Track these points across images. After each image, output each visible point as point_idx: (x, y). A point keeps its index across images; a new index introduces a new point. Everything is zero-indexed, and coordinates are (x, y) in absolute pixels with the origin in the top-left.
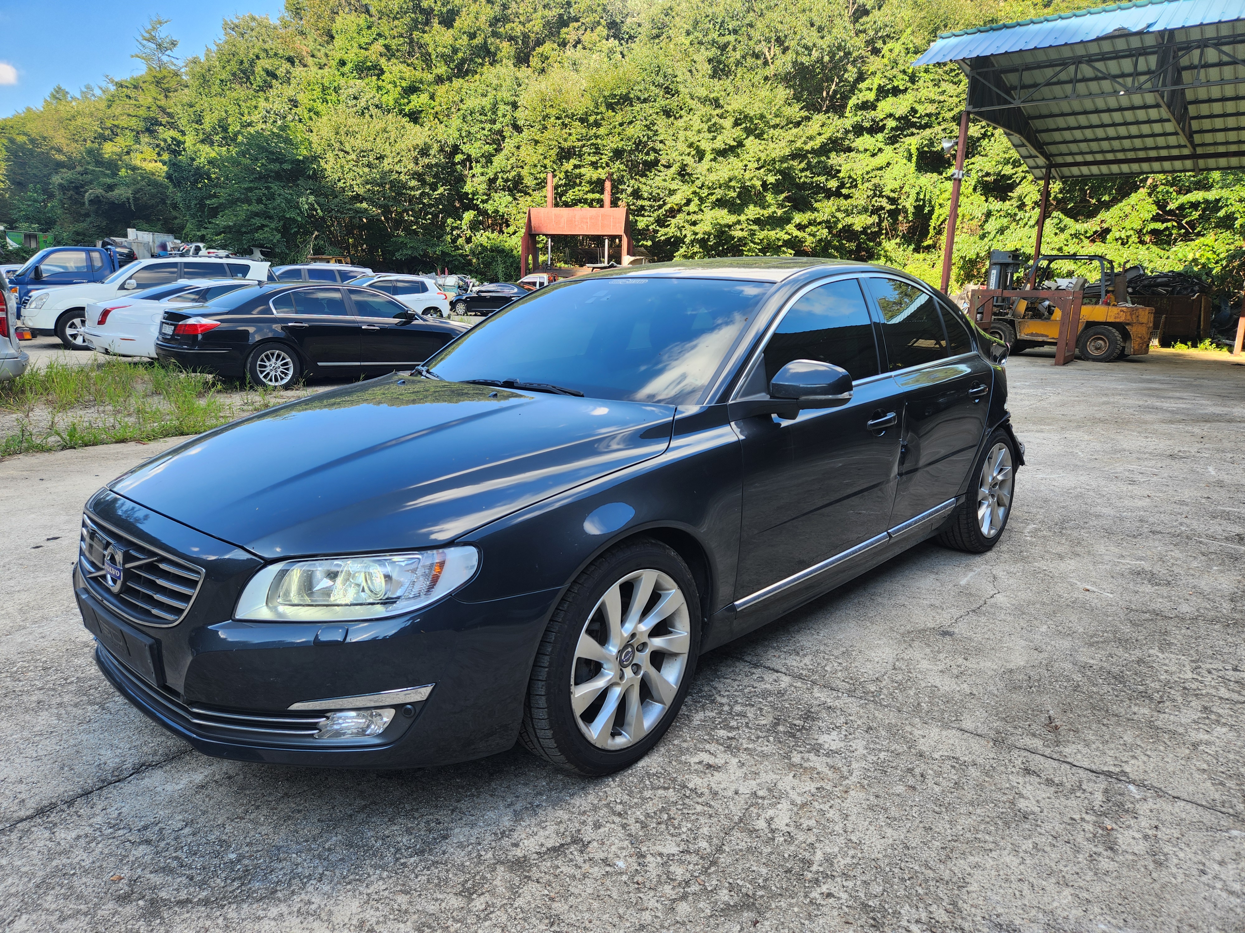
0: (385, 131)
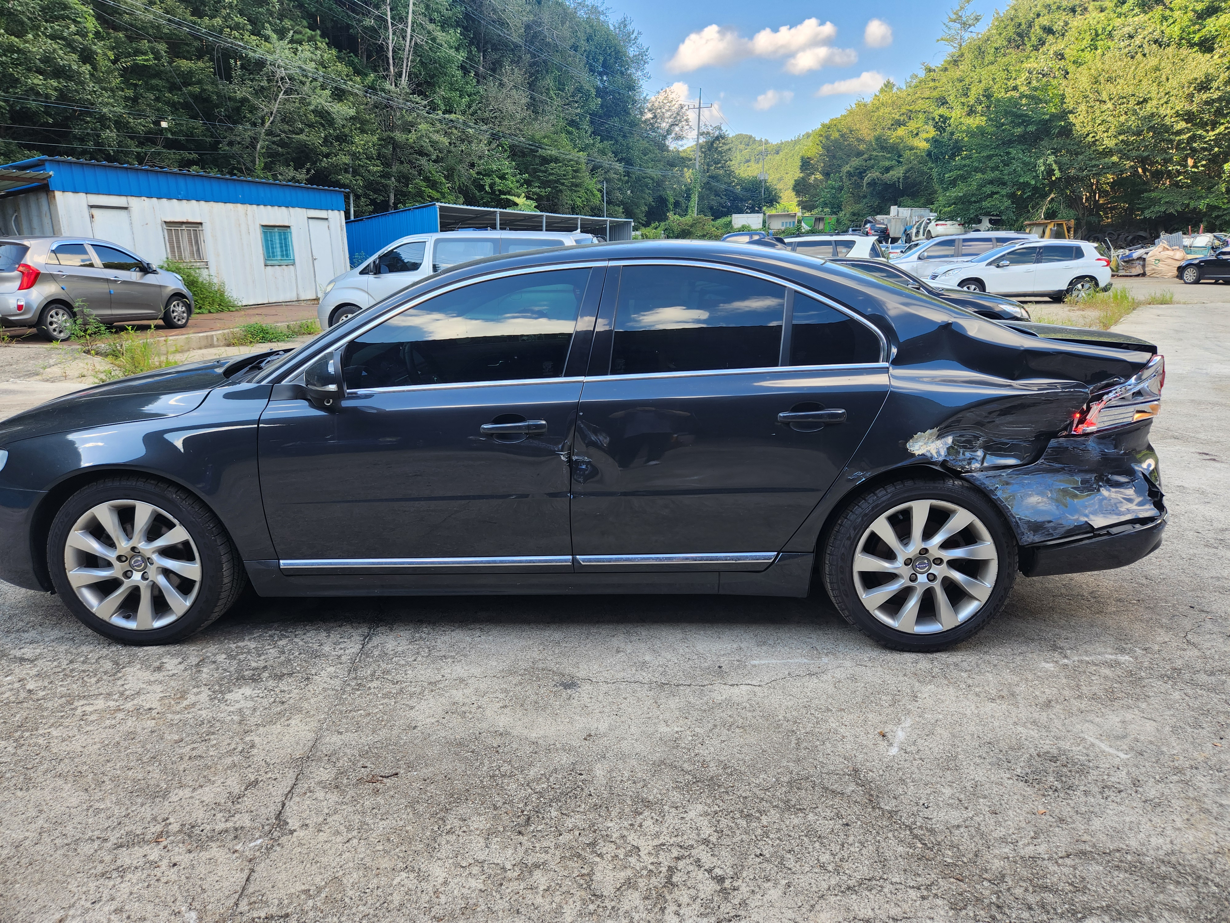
0: (1157, 69)
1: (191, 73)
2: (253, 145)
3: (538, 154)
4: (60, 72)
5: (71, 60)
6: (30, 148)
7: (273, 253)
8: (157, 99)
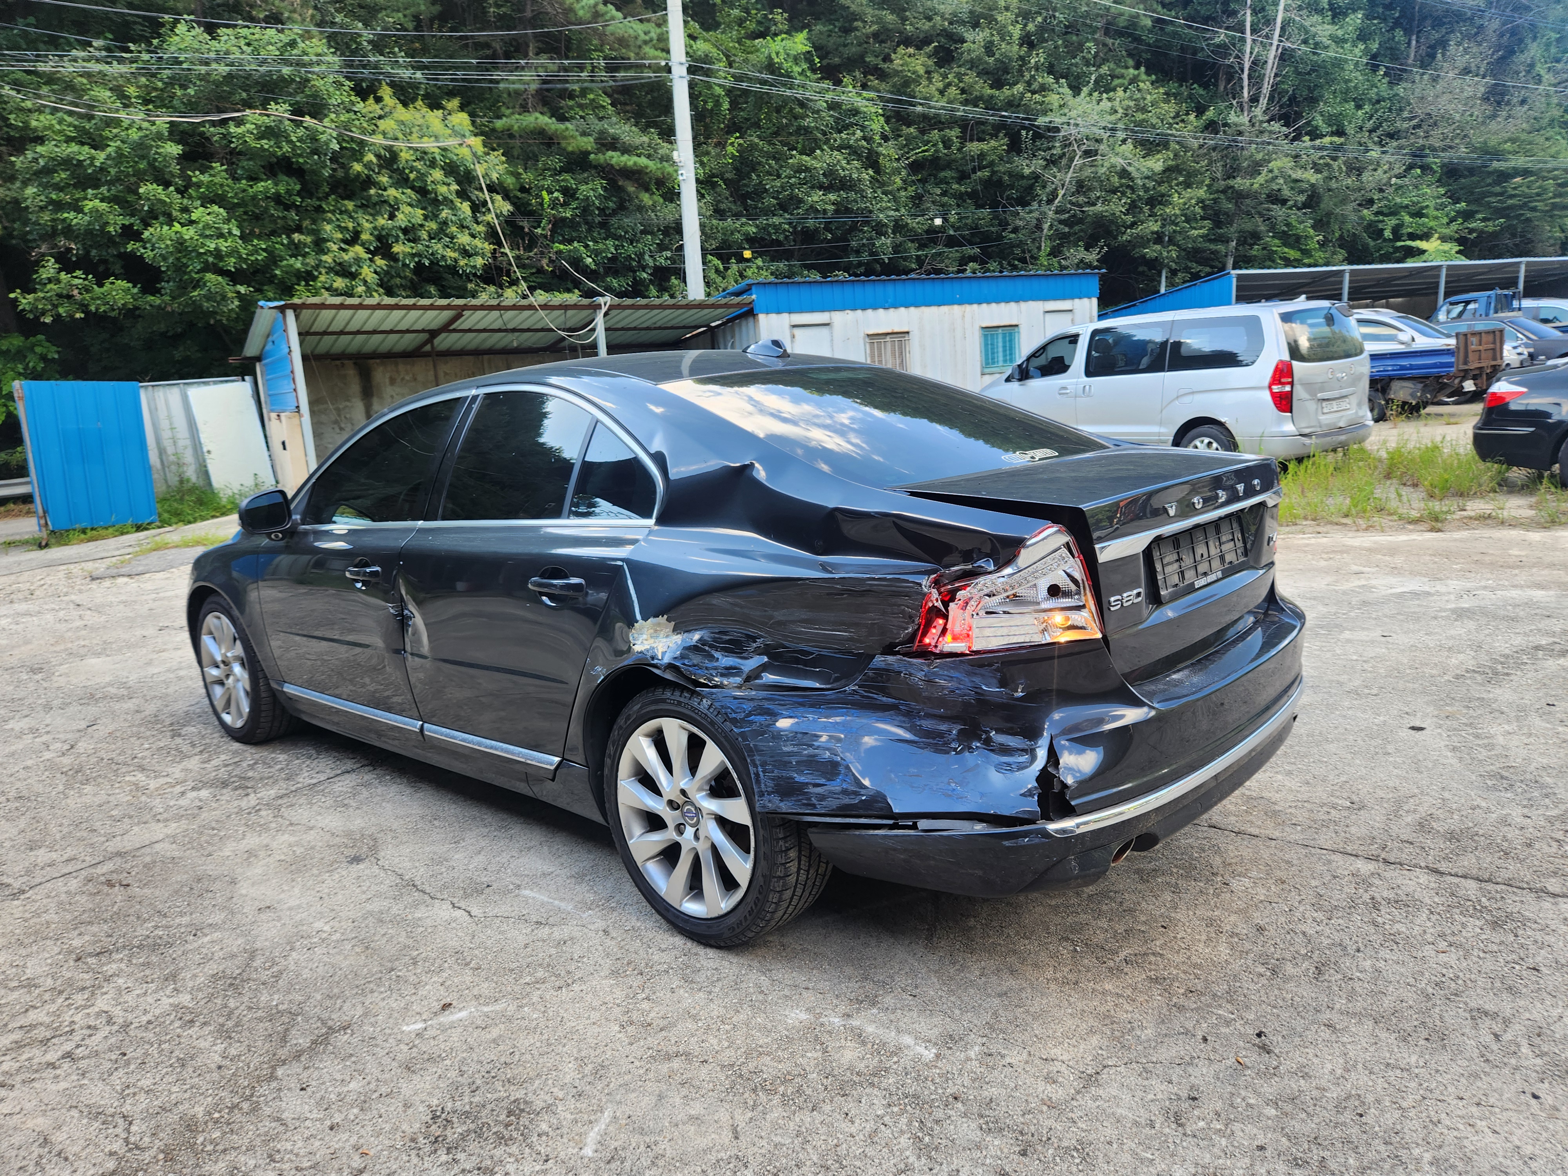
1: (982, 155)
2: (1039, 227)
3: (1490, 169)
4: (846, 184)
5: (853, 169)
6: (809, 267)
7: (993, 359)
8: (944, 194)
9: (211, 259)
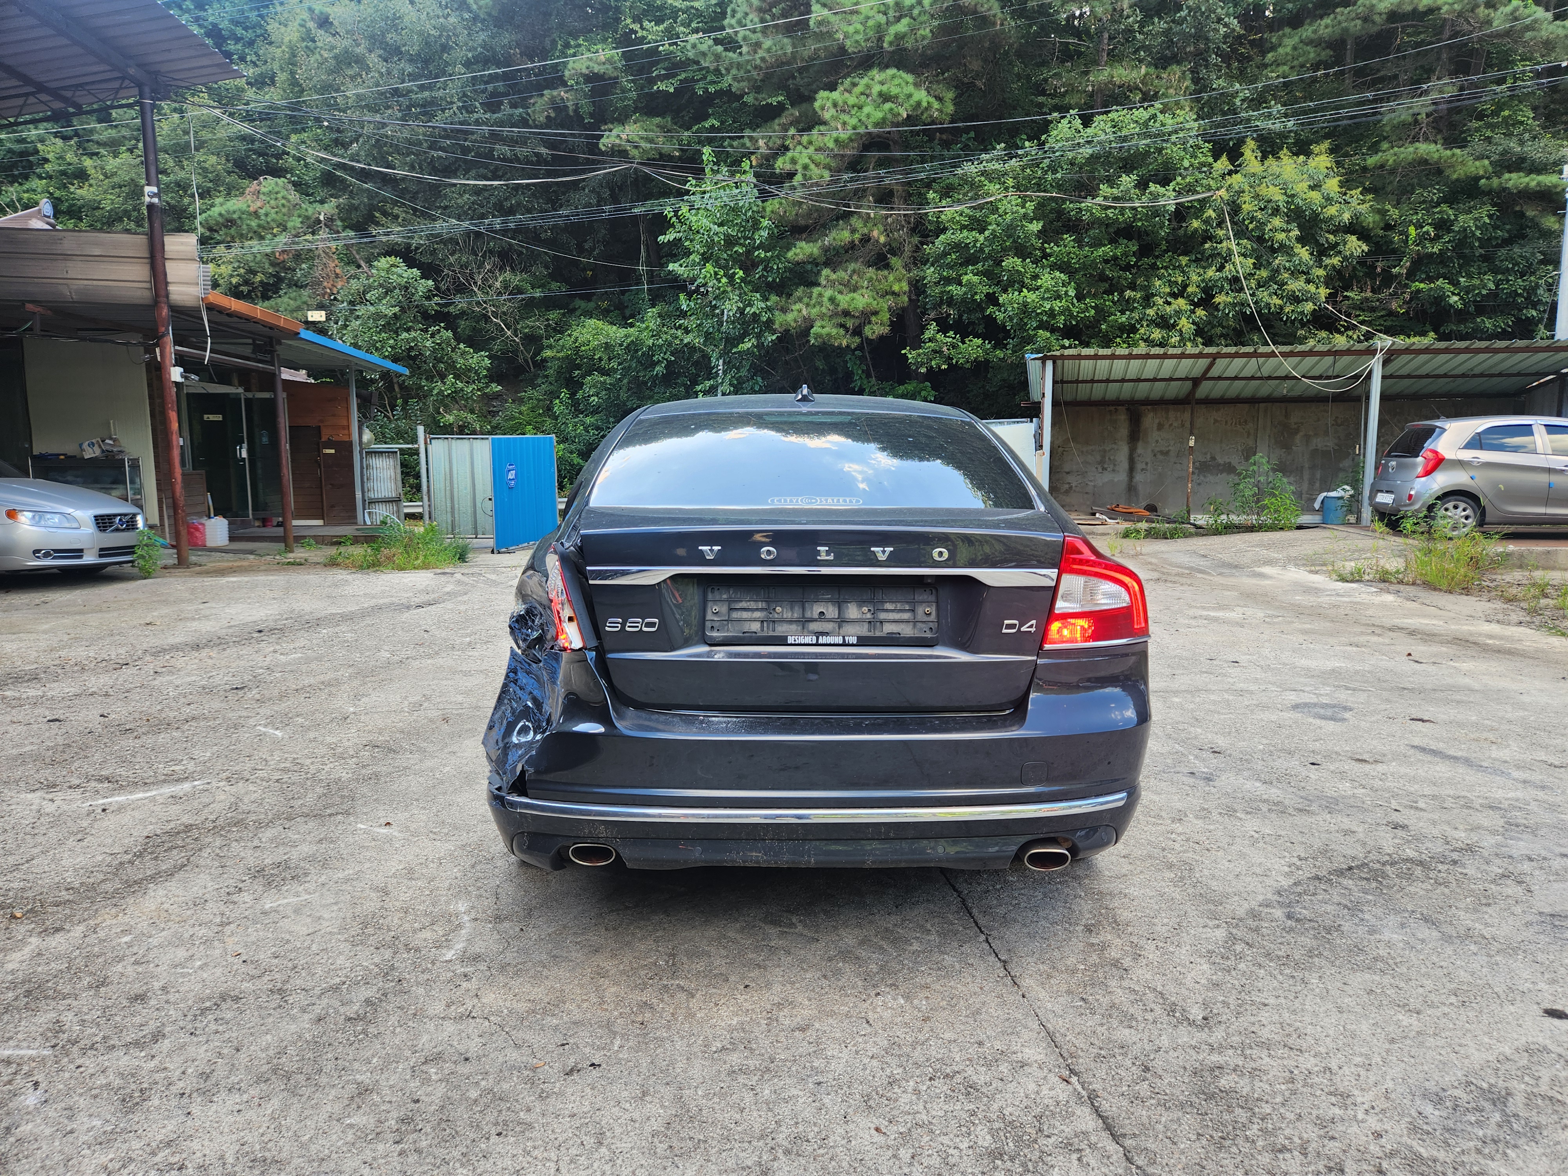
9: (1045, 318)
